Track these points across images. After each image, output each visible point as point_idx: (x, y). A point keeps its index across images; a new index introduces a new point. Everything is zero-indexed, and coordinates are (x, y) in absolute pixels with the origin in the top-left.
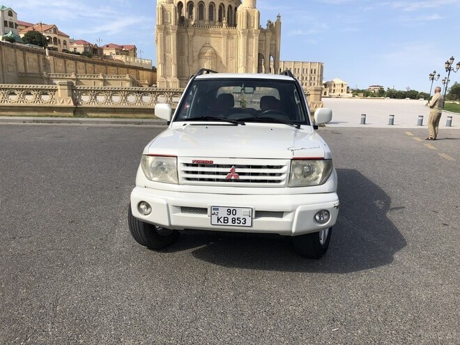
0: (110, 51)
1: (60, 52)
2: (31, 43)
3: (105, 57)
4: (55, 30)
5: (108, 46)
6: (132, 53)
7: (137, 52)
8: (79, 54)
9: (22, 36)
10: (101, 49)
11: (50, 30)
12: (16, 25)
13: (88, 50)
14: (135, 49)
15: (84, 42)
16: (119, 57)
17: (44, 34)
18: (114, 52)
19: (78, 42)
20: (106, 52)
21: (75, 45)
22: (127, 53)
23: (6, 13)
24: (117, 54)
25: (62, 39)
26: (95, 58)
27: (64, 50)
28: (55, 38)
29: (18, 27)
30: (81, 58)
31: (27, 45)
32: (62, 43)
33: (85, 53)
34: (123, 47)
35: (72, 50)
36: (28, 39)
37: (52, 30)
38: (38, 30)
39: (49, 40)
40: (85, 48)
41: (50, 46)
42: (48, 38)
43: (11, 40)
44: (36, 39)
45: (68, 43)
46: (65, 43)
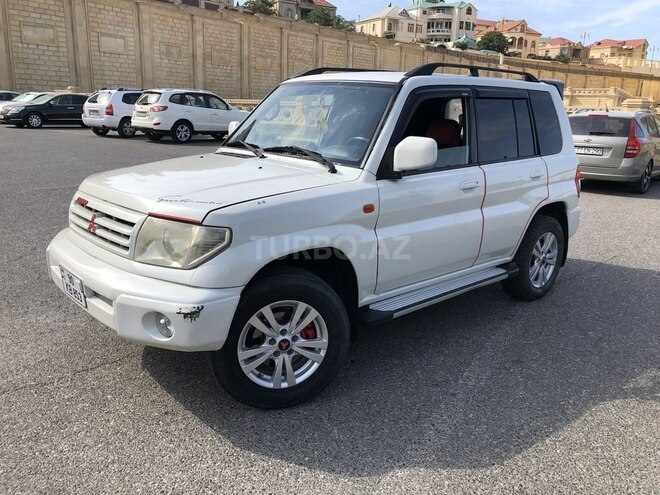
0: (602, 51)
1: (524, 58)
2: (488, 48)
3: (592, 61)
4: (523, 26)
5: (599, 44)
6: (638, 53)
7: (648, 50)
8: (549, 59)
9: (479, 39)
10: (587, 50)
11: (515, 28)
12: (474, 26)
13: (565, 53)
14: (645, 45)
15: (562, 40)
16: (614, 61)
17: (506, 35)
18: (608, 52)
19: (553, 42)
20: (594, 54)
21: (548, 46)
22: (630, 52)
23: (465, 11)
24: (613, 55)
25: (530, 39)
26: (575, 64)
27: (530, 55)
28: (521, 39)
29: (476, 28)
30: (551, 66)
31: (481, 53)
32: (529, 44)
33: (561, 58)
34: (624, 43)
35: (542, 53)
36: (484, 44)
37: (519, 28)
38: (500, 30)
39: (511, 43)
40: (562, 49)
41: (510, 50)
42: (510, 40)
43: (463, 46)
44: (495, 42)
45: (539, 45)
46: (534, 45)
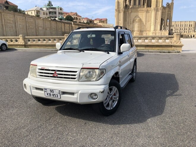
0: (97, 21)
1: (78, 23)
2: (68, 20)
3: (95, 24)
4: (76, 14)
5: (96, 19)
6: (105, 22)
7: (107, 21)
8: (84, 23)
9: (65, 17)
10: (93, 21)
11: (74, 14)
12: (63, 13)
13: (88, 22)
14: (107, 20)
15: (87, 18)
16: (100, 24)
17: (72, 16)
18: (98, 22)
19: (85, 19)
20: (95, 22)
21: (84, 20)
22: (103, 22)
23: (59, 9)
24: (100, 22)
25: (79, 18)
26: (91, 25)
27: (79, 22)
28: (76, 18)
29: (64, 14)
30: (85, 25)
31: (66, 21)
32: (79, 19)
33: (87, 23)
34: (102, 19)
35: (82, 22)
36: (67, 19)
37: (75, 15)
38: (70, 15)
39: (74, 19)
40: (87, 21)
41: (74, 21)
42: (74, 18)
43: (61, 19)
44: (69, 18)
45: (81, 19)
46: (80, 19)
